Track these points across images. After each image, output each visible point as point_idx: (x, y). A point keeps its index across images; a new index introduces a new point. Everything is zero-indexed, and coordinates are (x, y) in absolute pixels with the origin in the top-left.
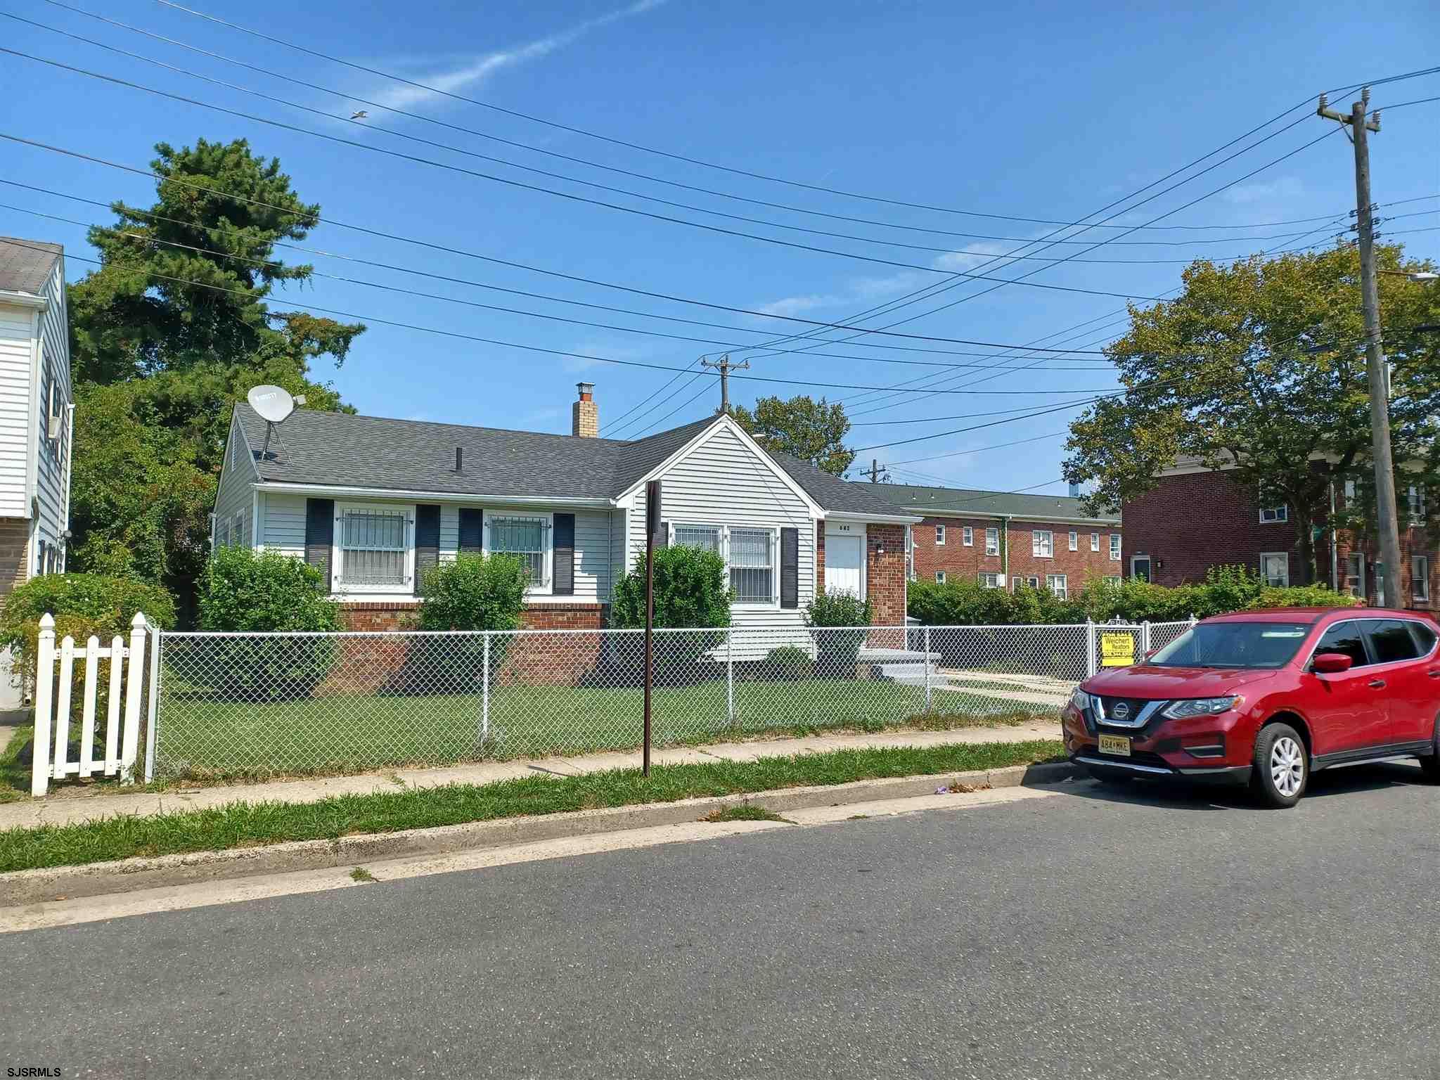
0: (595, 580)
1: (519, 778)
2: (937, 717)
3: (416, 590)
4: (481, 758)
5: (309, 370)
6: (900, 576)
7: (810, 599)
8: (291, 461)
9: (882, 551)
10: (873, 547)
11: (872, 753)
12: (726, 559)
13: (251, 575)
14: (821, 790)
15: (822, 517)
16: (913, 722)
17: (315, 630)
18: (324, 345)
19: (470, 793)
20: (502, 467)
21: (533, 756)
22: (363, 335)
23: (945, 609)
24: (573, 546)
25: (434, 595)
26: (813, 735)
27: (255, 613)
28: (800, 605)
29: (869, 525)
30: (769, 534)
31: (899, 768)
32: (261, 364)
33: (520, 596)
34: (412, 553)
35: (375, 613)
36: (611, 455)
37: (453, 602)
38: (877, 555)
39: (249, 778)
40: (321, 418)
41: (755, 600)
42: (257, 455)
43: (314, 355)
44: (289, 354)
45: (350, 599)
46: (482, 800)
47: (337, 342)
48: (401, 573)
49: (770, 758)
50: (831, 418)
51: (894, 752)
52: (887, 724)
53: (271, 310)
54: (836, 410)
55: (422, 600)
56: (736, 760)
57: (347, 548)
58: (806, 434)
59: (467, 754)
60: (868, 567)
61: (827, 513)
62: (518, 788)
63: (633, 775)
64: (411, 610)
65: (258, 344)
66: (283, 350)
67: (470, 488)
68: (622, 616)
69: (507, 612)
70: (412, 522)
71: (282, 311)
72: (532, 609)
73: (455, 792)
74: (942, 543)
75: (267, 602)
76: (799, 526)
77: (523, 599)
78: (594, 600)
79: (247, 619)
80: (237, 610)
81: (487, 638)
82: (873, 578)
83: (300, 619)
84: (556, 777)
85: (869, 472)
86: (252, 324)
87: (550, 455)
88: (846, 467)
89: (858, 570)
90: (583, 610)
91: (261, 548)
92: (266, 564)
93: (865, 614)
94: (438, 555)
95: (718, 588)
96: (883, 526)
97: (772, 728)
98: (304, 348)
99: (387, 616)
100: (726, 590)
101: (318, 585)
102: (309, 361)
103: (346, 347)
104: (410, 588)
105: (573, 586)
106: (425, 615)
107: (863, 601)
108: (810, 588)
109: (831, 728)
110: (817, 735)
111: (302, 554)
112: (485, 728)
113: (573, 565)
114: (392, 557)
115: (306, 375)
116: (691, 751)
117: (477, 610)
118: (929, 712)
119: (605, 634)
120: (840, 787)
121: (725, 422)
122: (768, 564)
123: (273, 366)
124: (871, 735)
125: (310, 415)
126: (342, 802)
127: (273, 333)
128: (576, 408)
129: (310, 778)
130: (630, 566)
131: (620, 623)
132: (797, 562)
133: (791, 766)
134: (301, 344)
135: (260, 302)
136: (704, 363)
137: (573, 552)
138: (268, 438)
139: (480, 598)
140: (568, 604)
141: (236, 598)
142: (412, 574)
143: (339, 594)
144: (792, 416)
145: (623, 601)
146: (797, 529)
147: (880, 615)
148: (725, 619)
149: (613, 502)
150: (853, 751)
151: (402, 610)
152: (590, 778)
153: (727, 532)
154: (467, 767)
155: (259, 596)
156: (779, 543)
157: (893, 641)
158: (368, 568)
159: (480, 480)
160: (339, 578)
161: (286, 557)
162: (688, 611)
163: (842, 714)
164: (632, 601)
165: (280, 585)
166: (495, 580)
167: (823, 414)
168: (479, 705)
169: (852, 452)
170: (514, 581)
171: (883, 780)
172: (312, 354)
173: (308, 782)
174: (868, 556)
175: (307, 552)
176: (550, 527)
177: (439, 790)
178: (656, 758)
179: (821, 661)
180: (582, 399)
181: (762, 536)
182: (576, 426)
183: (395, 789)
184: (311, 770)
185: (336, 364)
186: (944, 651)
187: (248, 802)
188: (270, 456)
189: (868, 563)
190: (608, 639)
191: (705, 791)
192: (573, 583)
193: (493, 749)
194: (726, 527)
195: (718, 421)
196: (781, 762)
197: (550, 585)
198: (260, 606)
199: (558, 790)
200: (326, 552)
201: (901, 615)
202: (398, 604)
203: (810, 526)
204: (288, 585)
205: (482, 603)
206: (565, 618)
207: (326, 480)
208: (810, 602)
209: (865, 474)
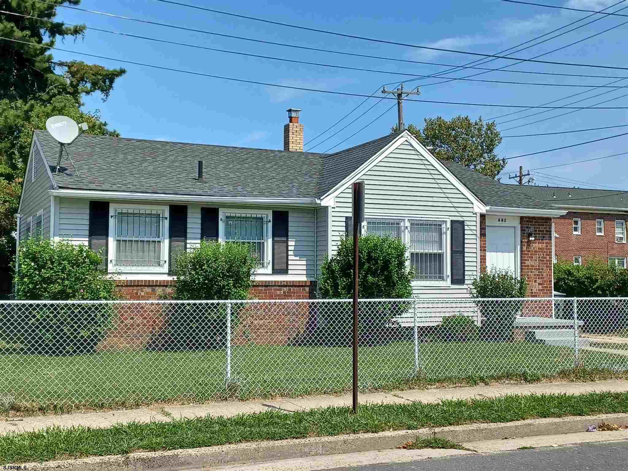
0: (304, 263)
1: (258, 412)
2: (584, 371)
3: (170, 271)
4: (226, 398)
5: (83, 105)
6: (548, 259)
7: (475, 277)
8: (78, 173)
9: (533, 239)
10: (526, 234)
11: (533, 398)
12: (408, 245)
13: (50, 259)
14: (493, 427)
15: (484, 212)
16: (564, 374)
17: (98, 299)
18: (95, 85)
19: (222, 423)
20: (232, 175)
21: (265, 397)
22: (124, 76)
23: (585, 285)
24: (287, 236)
25: (184, 274)
26: (483, 384)
27: (56, 288)
28: (466, 282)
29: (522, 218)
30: (441, 225)
31: (556, 410)
32: (49, 101)
33: (249, 275)
34: (167, 242)
35: (139, 288)
36: (314, 165)
37: (199, 279)
38: (529, 242)
39: (58, 410)
40: (97, 141)
41: (431, 278)
42: (53, 169)
43: (88, 93)
44: (69, 93)
45: (123, 278)
46: (232, 428)
47: (104, 82)
48: (159, 258)
49: (451, 401)
50: (486, 133)
51: (552, 398)
52: (543, 376)
53: (55, 60)
54: (490, 127)
55: (175, 278)
56: (425, 402)
57: (119, 238)
58: (466, 147)
59: (216, 394)
60: (521, 251)
61: (488, 208)
62: (258, 419)
63: (345, 412)
64: (166, 286)
65: (46, 86)
66: (65, 89)
67: (209, 192)
68: (327, 291)
69: (239, 287)
70: (166, 218)
71: (64, 60)
72: (257, 285)
73: (211, 422)
74: (578, 233)
75: (63, 279)
76: (465, 219)
77: (251, 277)
78: (304, 278)
79: (48, 292)
80: (41, 285)
81: (230, 305)
82: (526, 260)
83: (87, 292)
84: (285, 412)
85: (516, 177)
86: (41, 71)
87: (268, 166)
88: (498, 172)
89: (513, 254)
90: (296, 286)
91: (57, 239)
92: (61, 251)
93: (521, 288)
94: (186, 244)
95: (401, 269)
96: (534, 218)
97: (450, 378)
98: (80, 88)
99: (149, 290)
100: (408, 270)
101: (99, 267)
102: (83, 98)
103: (111, 87)
104: (166, 269)
105: (287, 267)
106: (178, 289)
107: (519, 279)
108: (475, 269)
109: (498, 378)
110: (487, 384)
111: (87, 243)
112: (229, 375)
113: (287, 250)
114: (152, 246)
115: (82, 109)
116: (386, 395)
117: (217, 285)
118: (577, 367)
119: (313, 303)
120: (509, 424)
121: (405, 137)
122: (441, 248)
123: (58, 101)
124: (531, 385)
125: (90, 139)
126: (129, 427)
127: (58, 77)
128: (287, 129)
129: (101, 411)
130: (332, 251)
131: (325, 295)
132: (464, 248)
133: (469, 408)
134: (78, 85)
135: (47, 53)
136: (384, 92)
137: (287, 241)
138: (60, 156)
139: (219, 276)
140: (284, 281)
141: (40, 276)
142: (166, 258)
143: (114, 273)
144: (454, 132)
145: (328, 279)
146: (463, 222)
147: (532, 290)
148: (407, 293)
149: (318, 201)
150: (518, 397)
151: (160, 286)
152: (312, 413)
153: (408, 224)
154: (216, 404)
155: (57, 275)
156: (449, 232)
157: (544, 310)
158: (134, 253)
159: (216, 186)
160: (114, 262)
161: (76, 246)
162: (378, 286)
163: (506, 367)
164: (334, 279)
165: (72, 267)
166: (231, 263)
167: (479, 130)
168: (224, 357)
169: (503, 160)
170: (244, 263)
171: (544, 419)
172: (86, 92)
173: (100, 413)
174: (521, 242)
175: (90, 242)
176: (270, 221)
177: (199, 420)
178: (362, 400)
179: (484, 325)
180: (291, 121)
181: (437, 226)
182: (287, 143)
183: (166, 420)
184: (102, 404)
185: (102, 99)
186: (585, 318)
187: (62, 427)
188: (62, 170)
189: (521, 248)
190: (315, 307)
191: (402, 425)
192: (287, 265)
193: (235, 391)
194: (406, 220)
195: (400, 136)
196: (459, 404)
197: (270, 267)
198: (58, 282)
199: (288, 422)
200: (104, 241)
201: (549, 290)
202: (157, 281)
203: (474, 219)
204: (78, 266)
205: (221, 280)
206: (282, 292)
207: (104, 187)
208: (475, 279)
209: (513, 178)
